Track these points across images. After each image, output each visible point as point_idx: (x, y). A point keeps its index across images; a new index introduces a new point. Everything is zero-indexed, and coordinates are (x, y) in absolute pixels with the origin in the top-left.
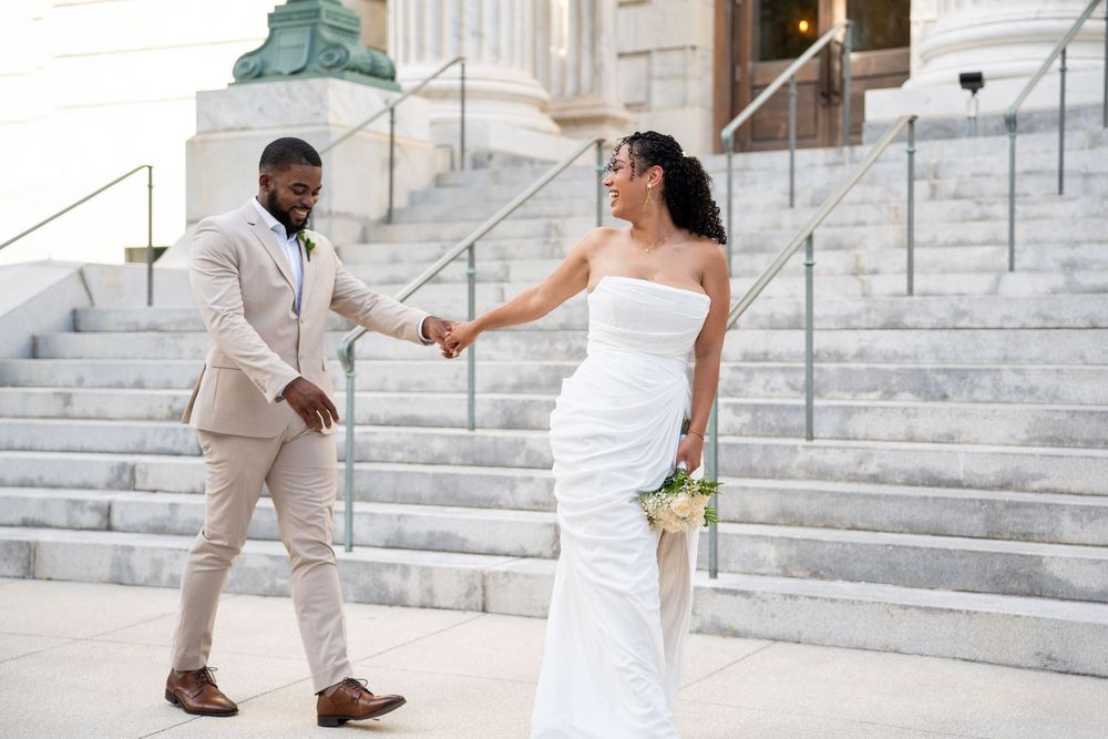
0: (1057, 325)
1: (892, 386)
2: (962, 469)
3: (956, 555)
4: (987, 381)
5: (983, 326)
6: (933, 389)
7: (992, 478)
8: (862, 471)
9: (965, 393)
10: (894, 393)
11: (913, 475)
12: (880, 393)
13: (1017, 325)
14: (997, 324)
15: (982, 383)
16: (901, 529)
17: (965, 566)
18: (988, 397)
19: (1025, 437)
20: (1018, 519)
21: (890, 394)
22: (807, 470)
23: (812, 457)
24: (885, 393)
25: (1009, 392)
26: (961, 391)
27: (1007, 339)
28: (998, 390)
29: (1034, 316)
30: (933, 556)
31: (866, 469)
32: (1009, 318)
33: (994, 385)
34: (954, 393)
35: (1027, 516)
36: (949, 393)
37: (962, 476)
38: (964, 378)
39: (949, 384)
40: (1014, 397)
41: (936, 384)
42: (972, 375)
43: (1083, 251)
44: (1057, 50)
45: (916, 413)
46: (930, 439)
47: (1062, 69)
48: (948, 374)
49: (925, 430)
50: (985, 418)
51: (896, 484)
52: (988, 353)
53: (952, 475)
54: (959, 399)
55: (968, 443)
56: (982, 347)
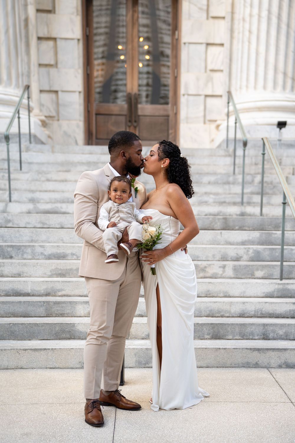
0: (48, 227)
2: (30, 288)
3: (40, 325)
4: (29, 250)
5: (18, 226)
6: (6, 254)
7: (42, 291)
9: (20, 256)
11: (9, 292)
13: (32, 227)
14: (24, 226)
15: (27, 251)
16: (10, 315)
17: (44, 330)
18: (30, 257)
19: (50, 274)
20: (59, 308)
25: (38, 255)
26: (18, 255)
27: (32, 232)
28: (34, 254)
29: (39, 223)
30: (30, 326)
32: (29, 223)
33: (32, 252)
34: (15, 255)
35: (62, 307)
36: (13, 255)
37: (30, 291)
38: (19, 249)
39: (13, 252)
40: (41, 257)
41: (8, 252)
42: (23, 248)
43: (37, 195)
44: (16, 110)
45: (4, 265)
46: (10, 276)
47: (19, 118)
48: (13, 248)
49: (8, 272)
50: (34, 266)
51: (1, 296)
52: (25, 238)
53: (25, 291)
54: (17, 258)
55: (27, 277)
56: (22, 235)
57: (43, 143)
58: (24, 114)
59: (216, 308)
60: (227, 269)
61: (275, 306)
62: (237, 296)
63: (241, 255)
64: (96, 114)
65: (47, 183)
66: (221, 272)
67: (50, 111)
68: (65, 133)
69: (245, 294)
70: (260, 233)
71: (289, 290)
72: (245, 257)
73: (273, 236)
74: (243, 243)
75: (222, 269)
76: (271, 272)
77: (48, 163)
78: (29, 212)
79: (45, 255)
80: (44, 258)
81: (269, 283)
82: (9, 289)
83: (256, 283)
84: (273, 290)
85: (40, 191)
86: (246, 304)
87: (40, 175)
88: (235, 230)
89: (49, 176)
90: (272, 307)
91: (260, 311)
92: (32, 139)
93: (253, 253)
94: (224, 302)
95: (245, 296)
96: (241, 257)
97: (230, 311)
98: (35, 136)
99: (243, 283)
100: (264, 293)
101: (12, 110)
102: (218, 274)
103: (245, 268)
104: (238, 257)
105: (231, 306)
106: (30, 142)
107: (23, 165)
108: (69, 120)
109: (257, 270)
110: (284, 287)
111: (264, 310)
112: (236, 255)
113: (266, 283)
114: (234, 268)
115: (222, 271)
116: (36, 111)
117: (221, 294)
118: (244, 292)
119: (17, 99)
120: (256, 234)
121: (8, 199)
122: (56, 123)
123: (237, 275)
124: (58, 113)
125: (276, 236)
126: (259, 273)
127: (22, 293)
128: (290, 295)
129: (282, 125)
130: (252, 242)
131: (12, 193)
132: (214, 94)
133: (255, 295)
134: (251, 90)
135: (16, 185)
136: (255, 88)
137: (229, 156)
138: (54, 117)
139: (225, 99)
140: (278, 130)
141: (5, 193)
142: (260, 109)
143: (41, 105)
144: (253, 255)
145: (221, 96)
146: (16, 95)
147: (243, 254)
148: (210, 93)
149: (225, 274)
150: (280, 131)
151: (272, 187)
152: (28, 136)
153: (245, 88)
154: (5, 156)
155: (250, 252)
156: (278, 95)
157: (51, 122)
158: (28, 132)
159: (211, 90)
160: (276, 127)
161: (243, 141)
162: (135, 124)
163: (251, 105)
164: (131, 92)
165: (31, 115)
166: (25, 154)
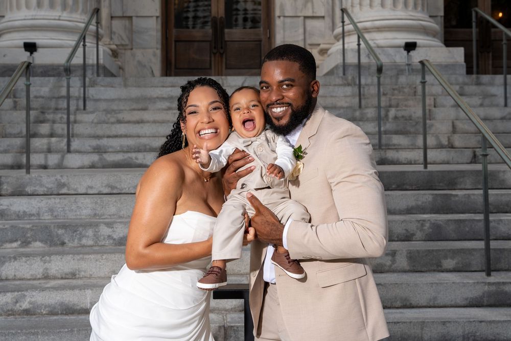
0: (119, 192)
1: (29, 237)
2: (89, 301)
4: (90, 232)
5: (76, 193)
6: (56, 239)
8: (17, 307)
9: (76, 241)
10: (29, 243)
11: (55, 308)
12: (19, 243)
13: (96, 192)
14: (84, 191)
15: (87, 234)
18: (91, 242)
21: (26, 243)
24: (23, 243)
25: (104, 239)
26: (73, 240)
27: (96, 203)
28: (98, 238)
29: (105, 186)
31: (21, 307)
32: (91, 188)
33: (95, 235)
34: (69, 241)
36: (66, 241)
38: (76, 231)
39: (66, 235)
40: (107, 242)
41: (58, 235)
42: (81, 229)
43: (104, 142)
44: (81, 36)
45: (51, 260)
46: (59, 276)
47: (84, 46)
48: (66, 229)
49: (56, 270)
50: (96, 260)
51: (42, 314)
52: (85, 211)
53: (82, 306)
54: (72, 245)
55: (85, 277)
56: (81, 208)
57: (113, 75)
58: (90, 42)
59: (399, 333)
60: (398, 257)
61: (497, 328)
63: (412, 232)
64: (176, 41)
65: (118, 126)
66: (389, 263)
67: (122, 39)
68: (139, 62)
69: (436, 302)
70: (433, 195)
72: (419, 235)
73: (453, 199)
74: (409, 211)
75: (390, 258)
76: (467, 260)
77: (120, 100)
78: (93, 166)
79: (114, 239)
80: (113, 243)
81: (474, 283)
82: (56, 303)
83: (453, 283)
84: (481, 294)
85: (109, 137)
86: (448, 325)
87: (109, 116)
88: (392, 190)
89: (120, 116)
90: (491, 329)
91: (471, 336)
92: (101, 71)
93: (430, 227)
94: (411, 322)
95: (436, 305)
96: (413, 235)
97: (422, 337)
98: (104, 68)
99: (432, 283)
100: (467, 299)
101: (76, 38)
102: (385, 265)
103: (426, 255)
104: (408, 234)
105: (422, 329)
106: (98, 75)
107: (87, 103)
108: (144, 48)
109: (446, 257)
110: (499, 290)
111: (478, 334)
112: (404, 231)
113: (468, 283)
114: (408, 255)
115: (391, 261)
116: (106, 39)
117: (398, 302)
118: (435, 298)
119: (83, 25)
120: (426, 196)
121: (66, 148)
122: (128, 53)
123: (414, 266)
124: (131, 40)
125: (457, 199)
126: (449, 263)
127: (77, 309)
129: (410, 47)
130: (422, 209)
131: (72, 139)
132: (315, 15)
133: (453, 303)
134: (366, 8)
135: (78, 129)
136: (371, 6)
137: (349, 85)
138: (127, 45)
139: (328, 20)
140: (405, 53)
141: (62, 140)
142: (379, 29)
143: (112, 33)
144: (431, 230)
145: (323, 17)
146: (83, 21)
147: (415, 229)
148: (310, 14)
149: (395, 265)
150: (408, 54)
151: (414, 123)
152: (95, 67)
153: (358, 6)
154: (64, 92)
155: (425, 226)
156: (400, 13)
157: (123, 51)
158: (95, 62)
159: (311, 11)
160: (402, 50)
161: (378, 66)
162: (222, 51)
163: (368, 24)
164: (216, 16)
165: (100, 43)
166: (90, 88)
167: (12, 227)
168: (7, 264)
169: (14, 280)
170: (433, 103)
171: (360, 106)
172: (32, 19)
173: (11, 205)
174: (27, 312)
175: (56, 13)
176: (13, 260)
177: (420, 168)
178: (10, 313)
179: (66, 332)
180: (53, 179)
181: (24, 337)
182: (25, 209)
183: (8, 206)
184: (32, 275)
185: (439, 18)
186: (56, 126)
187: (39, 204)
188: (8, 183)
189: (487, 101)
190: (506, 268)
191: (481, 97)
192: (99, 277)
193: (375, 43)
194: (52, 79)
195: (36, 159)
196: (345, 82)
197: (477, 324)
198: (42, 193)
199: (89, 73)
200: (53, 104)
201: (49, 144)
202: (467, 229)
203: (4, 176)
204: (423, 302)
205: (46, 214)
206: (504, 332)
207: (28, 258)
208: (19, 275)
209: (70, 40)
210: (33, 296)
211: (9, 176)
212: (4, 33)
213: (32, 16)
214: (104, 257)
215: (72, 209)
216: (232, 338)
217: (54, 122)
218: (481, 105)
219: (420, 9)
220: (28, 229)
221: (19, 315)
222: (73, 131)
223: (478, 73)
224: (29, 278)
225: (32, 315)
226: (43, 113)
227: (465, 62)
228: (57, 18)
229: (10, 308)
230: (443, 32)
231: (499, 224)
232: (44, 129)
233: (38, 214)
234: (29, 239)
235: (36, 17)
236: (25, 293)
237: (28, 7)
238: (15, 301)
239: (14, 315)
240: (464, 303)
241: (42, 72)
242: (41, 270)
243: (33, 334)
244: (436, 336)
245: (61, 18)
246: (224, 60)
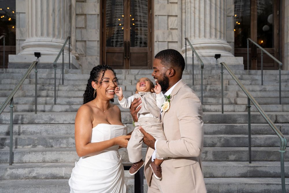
1: (36, 143)
2: (64, 173)
4: (65, 141)
5: (58, 123)
6: (48, 144)
8: (30, 175)
9: (58, 145)
10: (36, 146)
11: (48, 176)
12: (31, 146)
13: (68, 123)
14: (62, 122)
15: (63, 142)
18: (65, 146)
21: (34, 146)
22: (11, 177)
23: (12, 172)
24: (33, 146)
25: (71, 145)
26: (57, 145)
27: (68, 128)
28: (68, 144)
29: (72, 120)
31: (32, 175)
32: (65, 121)
33: (67, 143)
34: (55, 145)
36: (53, 145)
37: (64, 175)
38: (58, 141)
39: (53, 142)
40: (73, 146)
41: (49, 142)
42: (60, 140)
43: (72, 100)
44: (62, 50)
45: (46, 154)
46: (50, 161)
47: (63, 54)
48: (53, 139)
49: (49, 159)
50: (67, 154)
51: (42, 179)
52: (62, 132)
53: (60, 175)
54: (56, 147)
55: (62, 162)
56: (60, 130)
57: (76, 68)
58: (66, 52)
60: (208, 154)
61: (253, 187)
62: (220, 176)
63: (215, 143)
64: (107, 53)
65: (79, 92)
67: (82, 52)
68: (89, 63)
69: (225, 175)
70: (225, 125)
71: (258, 171)
72: (218, 144)
73: (235, 127)
74: (214, 133)
75: (204, 154)
76: (241, 156)
77: (80, 80)
78: (66, 111)
81: (243, 166)
82: (49, 174)
83: (234, 166)
84: (246, 172)
85: (74, 97)
86: (230, 185)
87: (74, 87)
88: (206, 123)
89: (80, 88)
90: (250, 187)
91: (241, 190)
92: (71, 66)
93: (224, 141)
94: (213, 184)
95: (225, 176)
96: (216, 144)
97: (218, 191)
98: (73, 65)
99: (224, 166)
100: (240, 174)
101: (59, 50)
103: (222, 153)
104: (213, 144)
105: (218, 187)
106: (70, 68)
107: (64, 81)
108: (92, 56)
109: (231, 154)
110: (255, 169)
111: (244, 190)
112: (212, 142)
113: (241, 166)
114: (213, 153)
115: (205, 156)
116: (73, 51)
117: (208, 175)
118: (225, 173)
119: (63, 45)
120: (222, 126)
121: (54, 102)
122: (84, 58)
123: (216, 158)
124: (86, 52)
125: (237, 127)
126: (232, 157)
127: (58, 177)
128: (259, 175)
129: (218, 56)
130: (221, 132)
131: (57, 98)
132: (173, 41)
133: (233, 175)
134: (197, 38)
135: (60, 93)
136: (199, 37)
137: (188, 74)
138: (83, 54)
139: (179, 43)
140: (215, 59)
141: (52, 99)
142: (203, 48)
143: (76, 48)
144: (224, 142)
145: (177, 42)
146: (62, 42)
147: (217, 141)
148: (171, 40)
149: (207, 158)
150: (216, 60)
151: (219, 92)
152: (68, 65)
153: (193, 37)
154: (53, 76)
155: (221, 140)
156: (213, 40)
157: (82, 57)
158: (68, 62)
159: (171, 39)
160: (214, 58)
161: (201, 65)
162: (129, 58)
163: (198, 46)
164: (126, 41)
165: (70, 53)
166: (66, 75)
167: (28, 138)
168: (26, 155)
169: (29, 163)
170: (228, 83)
171: (193, 84)
172: (39, 41)
173: (28, 128)
174: (35, 178)
175: (50, 39)
176: (28, 154)
177: (220, 113)
178: (27, 178)
179: (53, 187)
180: (48, 116)
181: (33, 189)
182: (34, 130)
183: (26, 129)
184: (37, 161)
185: (232, 43)
186: (49, 92)
187: (41, 128)
188: (26, 118)
189: (253, 83)
190: (259, 160)
191: (251, 80)
192: (69, 162)
193: (201, 54)
194: (48, 70)
195: (40, 107)
196: (186, 73)
197: (244, 185)
198: (42, 123)
199: (65, 67)
200: (48, 82)
201: (46, 100)
202: (241, 142)
203: (25, 115)
204: (219, 175)
205: (45, 133)
206: (256, 189)
207: (35, 153)
208: (31, 160)
209: (57, 52)
210: (38, 170)
211: (27, 115)
212: (25, 48)
213: (39, 40)
214: (71, 153)
215: (57, 131)
216: (130, 190)
217: (48, 90)
218: (251, 84)
219: (222, 38)
220: (35, 139)
221: (31, 179)
222: (57, 94)
223: (250, 69)
224: (36, 162)
225: (37, 179)
226: (43, 86)
227: (244, 64)
228: (50, 41)
229: (27, 176)
230: (234, 50)
231: (256, 139)
232: (44, 93)
233: (41, 133)
234: (36, 144)
235: (41, 41)
236: (34, 169)
237: (36, 35)
238: (29, 172)
239: (29, 179)
240: (238, 175)
241: (43, 67)
242: (42, 158)
243: (38, 187)
244: (225, 190)
245: (52, 41)
246: (130, 61)
